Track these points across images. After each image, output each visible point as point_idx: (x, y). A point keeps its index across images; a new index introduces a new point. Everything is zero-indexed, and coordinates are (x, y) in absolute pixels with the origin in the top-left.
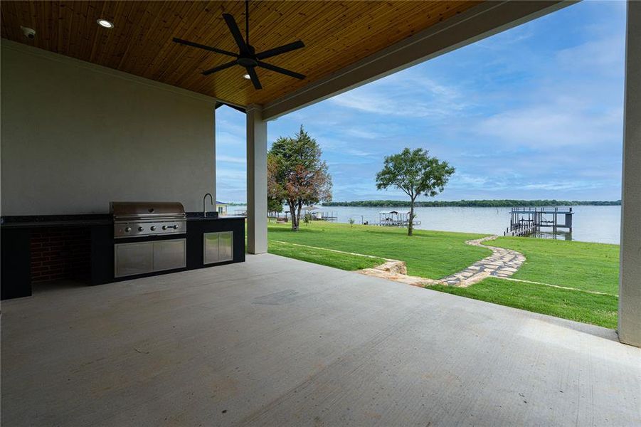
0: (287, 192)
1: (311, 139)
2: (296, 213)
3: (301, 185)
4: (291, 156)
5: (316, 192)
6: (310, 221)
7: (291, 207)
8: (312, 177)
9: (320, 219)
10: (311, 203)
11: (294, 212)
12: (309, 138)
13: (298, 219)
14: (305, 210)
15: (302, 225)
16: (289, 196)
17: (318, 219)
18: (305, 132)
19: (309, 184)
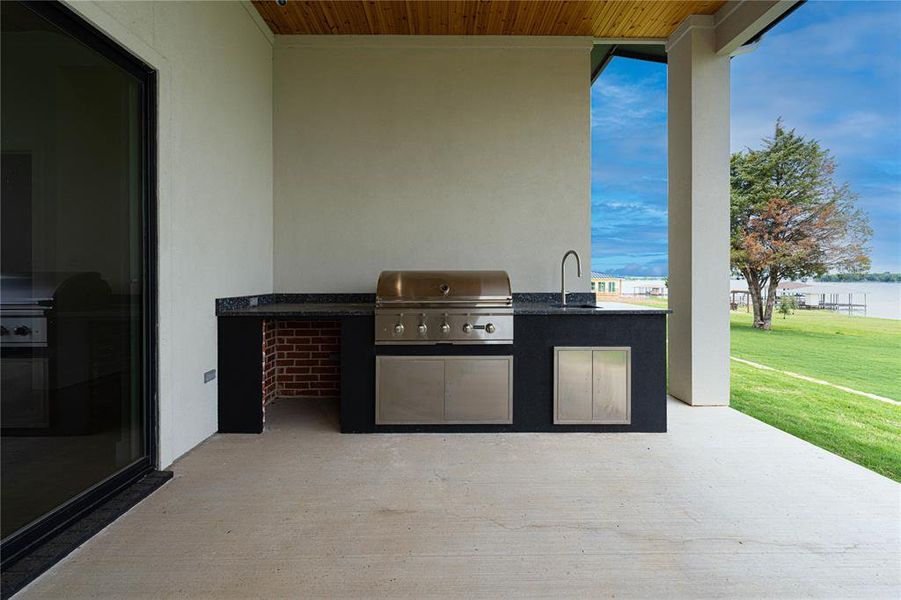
0: (742, 253)
1: (806, 141)
2: (764, 293)
3: (776, 238)
4: (751, 183)
5: (816, 252)
6: (791, 311)
7: (749, 283)
8: (808, 221)
9: (814, 308)
10: (803, 274)
11: (758, 293)
12: (800, 140)
13: (769, 307)
14: (786, 288)
15: (777, 319)
16: (747, 261)
17: (809, 308)
18: (786, 131)
19: (798, 236)
